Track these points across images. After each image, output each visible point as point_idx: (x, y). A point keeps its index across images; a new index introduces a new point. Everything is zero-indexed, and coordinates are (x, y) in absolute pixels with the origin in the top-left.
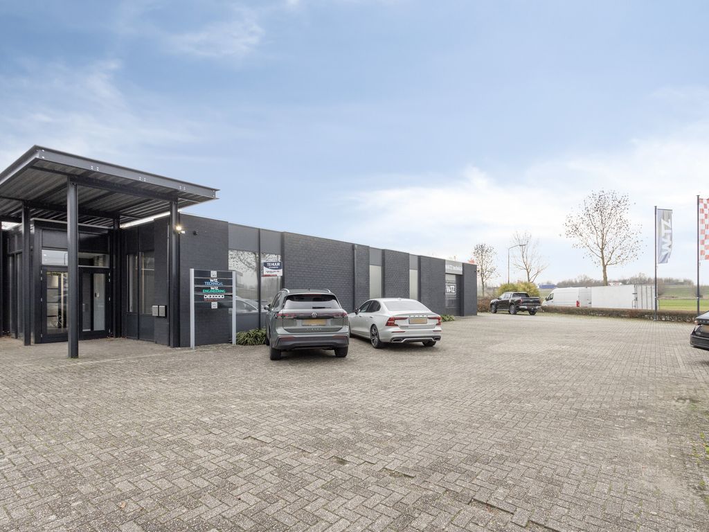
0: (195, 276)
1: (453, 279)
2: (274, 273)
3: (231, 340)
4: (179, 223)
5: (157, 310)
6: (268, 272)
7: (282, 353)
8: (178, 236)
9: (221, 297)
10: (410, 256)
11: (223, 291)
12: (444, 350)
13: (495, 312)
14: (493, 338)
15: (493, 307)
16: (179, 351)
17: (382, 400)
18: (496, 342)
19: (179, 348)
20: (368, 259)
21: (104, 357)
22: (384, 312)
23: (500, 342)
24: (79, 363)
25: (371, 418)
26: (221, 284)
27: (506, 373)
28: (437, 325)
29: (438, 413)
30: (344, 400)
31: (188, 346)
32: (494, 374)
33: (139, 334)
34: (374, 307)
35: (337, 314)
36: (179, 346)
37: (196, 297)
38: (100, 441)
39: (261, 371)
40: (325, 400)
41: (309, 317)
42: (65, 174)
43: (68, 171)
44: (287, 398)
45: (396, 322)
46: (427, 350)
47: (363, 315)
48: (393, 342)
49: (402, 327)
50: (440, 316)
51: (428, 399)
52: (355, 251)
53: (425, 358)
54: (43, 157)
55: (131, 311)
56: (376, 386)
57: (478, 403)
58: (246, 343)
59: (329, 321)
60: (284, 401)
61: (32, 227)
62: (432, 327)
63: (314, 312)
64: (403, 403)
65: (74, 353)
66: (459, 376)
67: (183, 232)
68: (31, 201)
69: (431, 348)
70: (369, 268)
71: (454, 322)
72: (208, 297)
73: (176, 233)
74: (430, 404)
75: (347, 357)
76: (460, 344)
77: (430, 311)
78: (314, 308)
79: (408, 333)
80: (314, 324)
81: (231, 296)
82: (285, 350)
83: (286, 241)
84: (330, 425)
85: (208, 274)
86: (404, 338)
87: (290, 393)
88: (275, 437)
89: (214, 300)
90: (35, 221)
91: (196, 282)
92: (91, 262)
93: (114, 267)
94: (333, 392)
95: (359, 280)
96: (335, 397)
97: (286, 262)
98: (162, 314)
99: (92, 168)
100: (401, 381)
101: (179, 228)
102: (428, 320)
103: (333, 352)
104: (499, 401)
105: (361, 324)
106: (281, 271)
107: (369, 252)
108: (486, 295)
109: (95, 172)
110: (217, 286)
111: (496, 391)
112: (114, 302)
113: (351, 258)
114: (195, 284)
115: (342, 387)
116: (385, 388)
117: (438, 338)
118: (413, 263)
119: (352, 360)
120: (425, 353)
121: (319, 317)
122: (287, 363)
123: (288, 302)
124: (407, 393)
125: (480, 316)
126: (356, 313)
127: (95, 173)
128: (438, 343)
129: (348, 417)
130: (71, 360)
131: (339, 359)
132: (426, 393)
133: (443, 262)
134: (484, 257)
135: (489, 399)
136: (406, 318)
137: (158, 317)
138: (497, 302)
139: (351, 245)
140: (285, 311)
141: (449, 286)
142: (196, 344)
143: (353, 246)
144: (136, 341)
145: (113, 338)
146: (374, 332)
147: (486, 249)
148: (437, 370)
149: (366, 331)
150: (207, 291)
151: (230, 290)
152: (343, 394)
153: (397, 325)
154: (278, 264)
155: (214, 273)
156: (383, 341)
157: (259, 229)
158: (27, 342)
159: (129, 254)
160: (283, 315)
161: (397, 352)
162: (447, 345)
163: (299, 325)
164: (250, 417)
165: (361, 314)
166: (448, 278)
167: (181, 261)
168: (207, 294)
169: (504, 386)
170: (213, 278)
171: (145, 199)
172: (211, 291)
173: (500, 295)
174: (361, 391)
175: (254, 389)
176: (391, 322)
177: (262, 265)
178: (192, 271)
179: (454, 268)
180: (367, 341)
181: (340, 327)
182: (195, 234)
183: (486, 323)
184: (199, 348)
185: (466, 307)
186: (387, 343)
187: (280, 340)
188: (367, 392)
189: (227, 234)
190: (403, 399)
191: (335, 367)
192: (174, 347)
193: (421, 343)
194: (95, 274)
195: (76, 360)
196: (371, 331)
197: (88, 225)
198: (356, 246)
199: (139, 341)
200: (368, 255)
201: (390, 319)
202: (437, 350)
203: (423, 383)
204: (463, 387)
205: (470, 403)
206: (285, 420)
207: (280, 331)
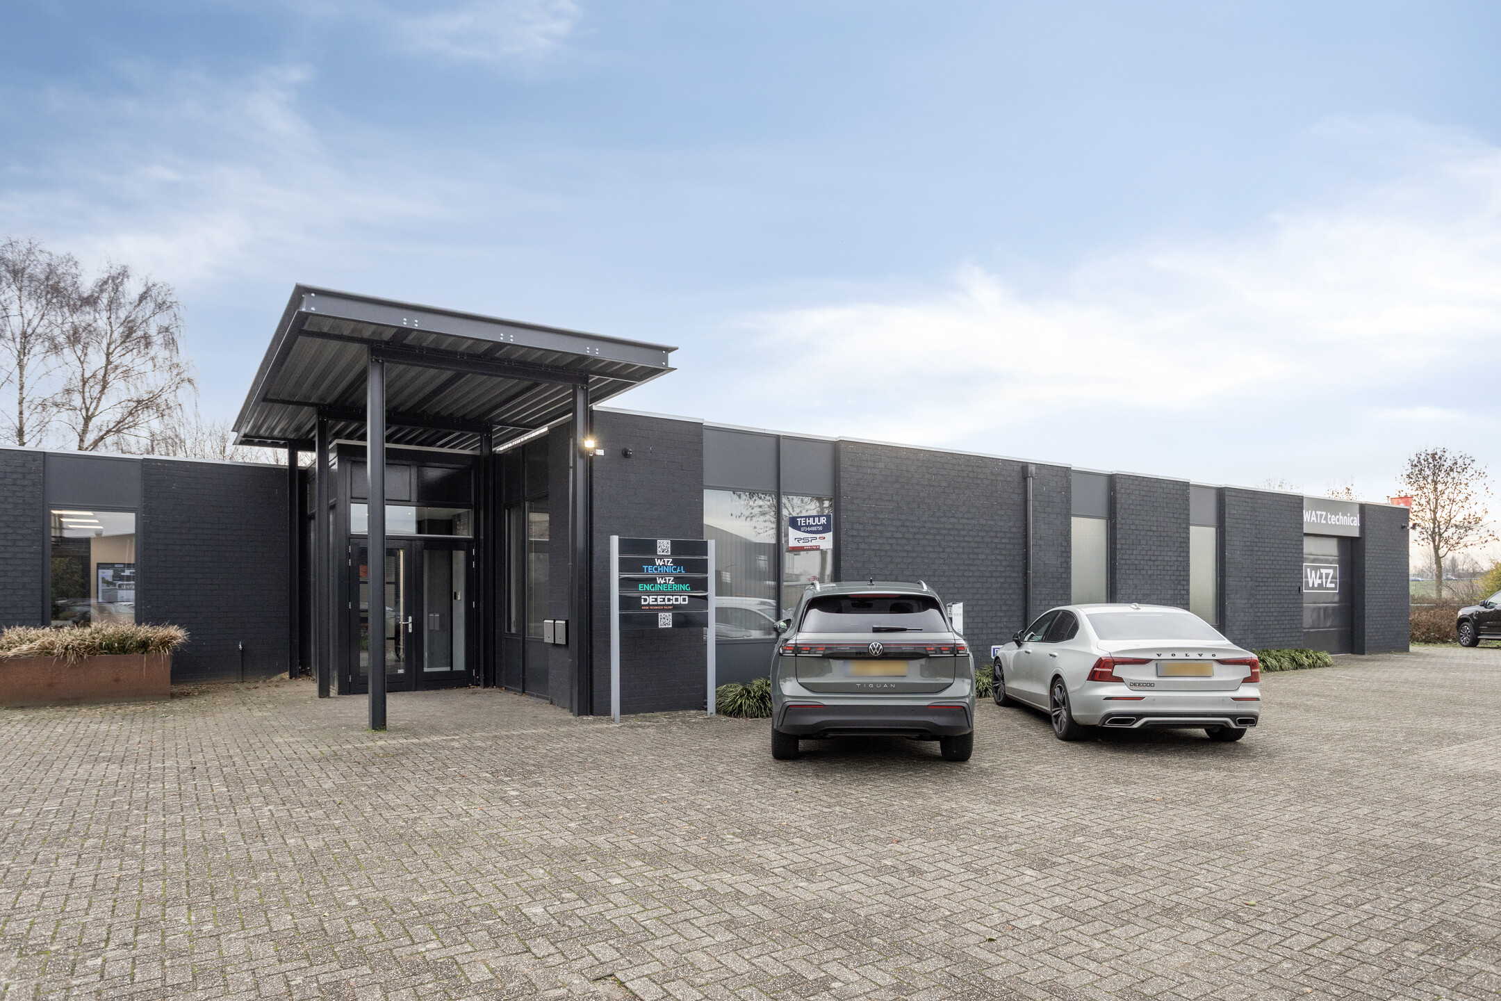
0: (620, 552)
1: (1332, 548)
2: (814, 543)
3: (706, 703)
4: (591, 432)
5: (552, 630)
6: (799, 540)
7: (801, 743)
8: (590, 461)
9: (680, 601)
10: (1192, 490)
11: (685, 587)
12: (1270, 755)
13: (1474, 643)
14: (1447, 725)
15: (1467, 628)
16: (590, 724)
17: (1017, 901)
18: (1454, 738)
19: (591, 718)
20: (1068, 501)
21: (433, 730)
22: (1086, 641)
23: (1470, 737)
24: (382, 741)
25: (964, 959)
26: (681, 572)
27: (1467, 843)
28: (1246, 680)
29: (1186, 970)
30: (909, 891)
31: (607, 712)
32: (1421, 846)
33: (524, 681)
34: (1063, 628)
35: (940, 648)
36: (592, 713)
37: (625, 602)
38: (286, 943)
39: (736, 787)
40: (857, 886)
41: (861, 655)
42: (361, 340)
43: (367, 334)
44: (760, 870)
45: (1118, 671)
46: (1214, 753)
47: (1035, 648)
48: (1107, 725)
49: (1134, 685)
50: (1254, 657)
51: (1167, 911)
52: (1030, 481)
53: (1201, 775)
54: (313, 309)
55: (513, 630)
56: (1018, 854)
57: (1336, 945)
58: (737, 712)
59: (917, 664)
60: (749, 876)
61: (333, 458)
62: (1233, 686)
63: (876, 641)
64: (1081, 918)
65: (379, 721)
66: (1295, 843)
67: (600, 452)
68: (330, 405)
69: (1231, 745)
70: (1069, 524)
71: (1326, 672)
72: (650, 600)
73: (583, 454)
74: (1167, 933)
75: (971, 761)
76: (1328, 738)
77: (1225, 642)
78: (876, 630)
79: (1154, 701)
80: (876, 672)
81: (705, 598)
82: (805, 737)
83: (845, 462)
84: (833, 969)
85: (651, 547)
86: (1140, 716)
87: (772, 856)
88: (670, 987)
89: (664, 609)
90: (339, 445)
91: (624, 565)
92: (449, 526)
93: (482, 537)
94: (888, 862)
95: (1041, 557)
96: (887, 879)
97: (844, 516)
98: (561, 640)
99: (405, 323)
100: (1097, 846)
101: (590, 444)
102: (1216, 666)
103: (936, 747)
104: (1420, 947)
105: (1029, 671)
106: (829, 536)
107: (1069, 481)
108: (1446, 594)
109: (412, 330)
110: (670, 574)
111: (1416, 907)
112: (481, 610)
113: (1018, 499)
114: (620, 570)
115: (917, 849)
116: (1042, 864)
117: (1251, 720)
118: (1204, 509)
119: (983, 772)
120: (1206, 760)
121: (888, 655)
122: (809, 768)
123: (814, 614)
124: (1101, 887)
125: (1417, 654)
126: (1019, 644)
127: (415, 333)
128: (1251, 735)
129: (898, 948)
130: (371, 733)
131: (948, 766)
132: (1164, 891)
133: (1295, 504)
134: (1440, 487)
135: (1382, 935)
136: (1151, 660)
137: (554, 645)
138: (1479, 614)
139: (1018, 468)
140: (804, 637)
141: (1316, 568)
142: (623, 711)
143: (1024, 467)
144: (517, 697)
145: (479, 689)
146: (1058, 696)
147: (1448, 463)
148: (1226, 818)
149: (1038, 690)
150: (648, 587)
151: (703, 585)
152: (914, 871)
153: (1119, 680)
154: (823, 520)
155: (664, 545)
156: (1082, 721)
157: (778, 437)
158: (324, 692)
159: (510, 507)
160: (797, 649)
161: (1120, 755)
162: (1285, 740)
163: (839, 673)
164: (640, 918)
165: (1031, 647)
166: (1310, 546)
167: (595, 519)
168: (649, 593)
169: (1449, 890)
170: (661, 557)
171: (526, 383)
172: (657, 587)
173: (1492, 593)
174: (967, 867)
175: (691, 836)
176: (1102, 671)
177: (785, 523)
178: (615, 540)
179: (1333, 519)
180: (1043, 717)
181: (949, 681)
182: (625, 454)
183: (1433, 675)
184: (633, 720)
185: (1371, 628)
186: (1094, 727)
187: (788, 710)
188: (982, 871)
189: (699, 452)
190: (1082, 906)
191: (928, 788)
192: (579, 715)
193: (1202, 732)
194: (454, 552)
195: (381, 734)
196: (1052, 692)
197: (456, 451)
198: (1032, 469)
199: (524, 698)
200: (1068, 489)
201: (1101, 663)
202: (1247, 752)
203: (1166, 859)
204: (1297, 881)
205: (1307, 941)
206: (723, 936)
207: (791, 688)
